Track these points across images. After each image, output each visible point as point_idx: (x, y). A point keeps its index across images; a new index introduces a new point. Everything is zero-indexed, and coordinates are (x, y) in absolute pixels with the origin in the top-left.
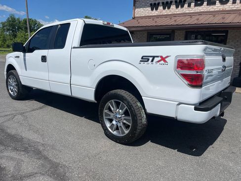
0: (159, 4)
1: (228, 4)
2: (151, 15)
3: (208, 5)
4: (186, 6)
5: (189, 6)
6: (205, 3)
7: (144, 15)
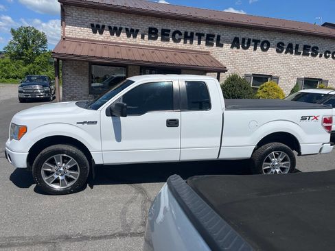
0: (103, 27)
1: (180, 43)
2: (92, 38)
3: (161, 40)
4: (139, 36)
5: (143, 37)
6: (159, 38)
7: (81, 37)
